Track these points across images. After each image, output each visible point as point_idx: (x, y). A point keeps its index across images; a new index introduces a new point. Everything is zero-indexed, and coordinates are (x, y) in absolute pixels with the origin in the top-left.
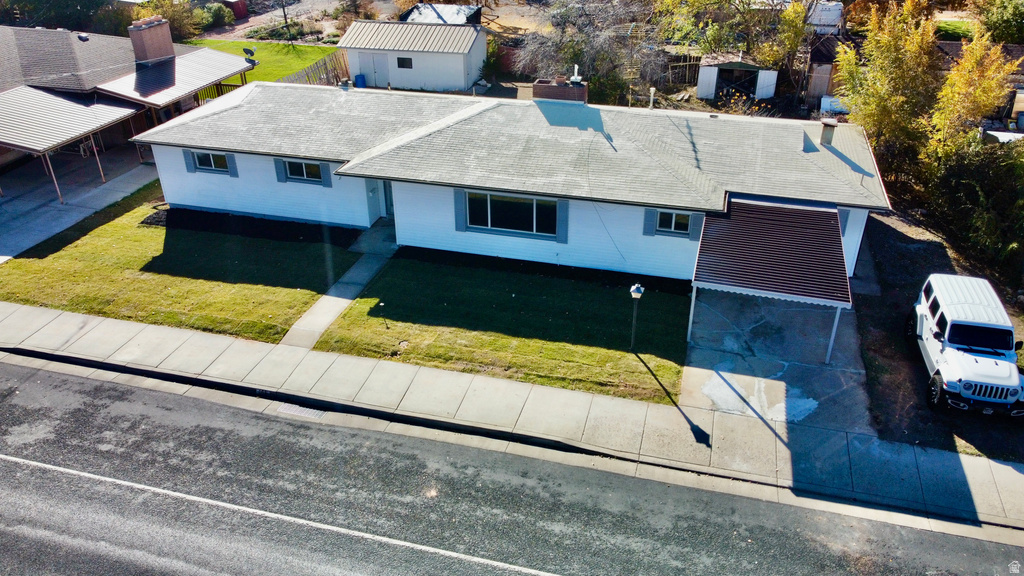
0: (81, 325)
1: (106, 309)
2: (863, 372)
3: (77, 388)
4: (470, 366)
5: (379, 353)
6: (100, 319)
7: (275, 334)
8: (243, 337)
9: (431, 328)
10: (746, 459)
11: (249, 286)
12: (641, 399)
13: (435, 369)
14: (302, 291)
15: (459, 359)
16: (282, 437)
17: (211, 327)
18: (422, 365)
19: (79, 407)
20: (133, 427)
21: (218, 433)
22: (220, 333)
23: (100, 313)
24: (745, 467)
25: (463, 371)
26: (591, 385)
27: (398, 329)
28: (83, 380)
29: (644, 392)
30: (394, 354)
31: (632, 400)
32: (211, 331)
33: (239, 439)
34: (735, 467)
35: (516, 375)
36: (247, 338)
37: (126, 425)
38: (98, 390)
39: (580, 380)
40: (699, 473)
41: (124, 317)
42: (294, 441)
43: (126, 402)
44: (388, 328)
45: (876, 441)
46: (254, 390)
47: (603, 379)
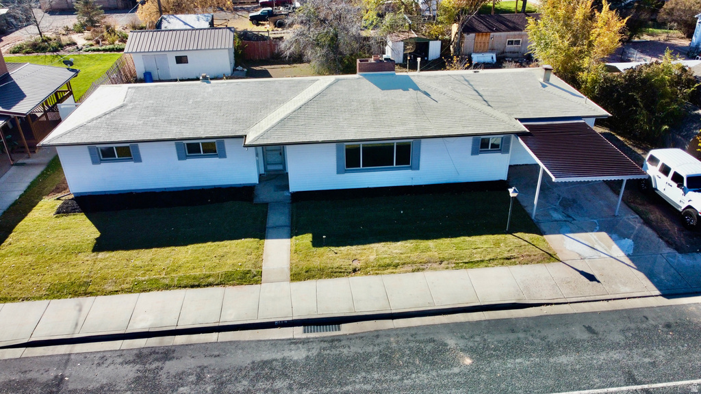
0: (78, 308)
1: (90, 289)
2: (638, 216)
3: (120, 360)
4: (415, 267)
5: (344, 272)
6: (91, 299)
7: (253, 277)
8: (230, 285)
9: (367, 246)
10: (625, 284)
11: (200, 245)
12: (538, 262)
13: (392, 274)
14: (246, 240)
15: (404, 264)
16: (325, 352)
17: (197, 284)
18: (381, 274)
19: (137, 375)
20: (200, 379)
21: (274, 363)
22: (207, 286)
23: (86, 294)
24: (627, 289)
25: (413, 271)
26: (502, 261)
27: (345, 252)
28: (121, 353)
29: (536, 257)
30: (355, 271)
31: (533, 265)
32: (198, 286)
33: (296, 363)
34: (622, 291)
35: (449, 266)
36: (234, 285)
37: (193, 378)
38: (140, 356)
39: (493, 259)
40: (608, 300)
41: (111, 293)
42: (338, 352)
43: (175, 360)
44: (336, 253)
45: (679, 256)
46: (273, 323)
47: (506, 255)
